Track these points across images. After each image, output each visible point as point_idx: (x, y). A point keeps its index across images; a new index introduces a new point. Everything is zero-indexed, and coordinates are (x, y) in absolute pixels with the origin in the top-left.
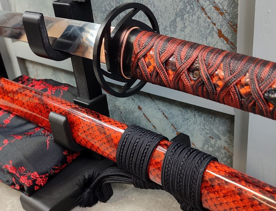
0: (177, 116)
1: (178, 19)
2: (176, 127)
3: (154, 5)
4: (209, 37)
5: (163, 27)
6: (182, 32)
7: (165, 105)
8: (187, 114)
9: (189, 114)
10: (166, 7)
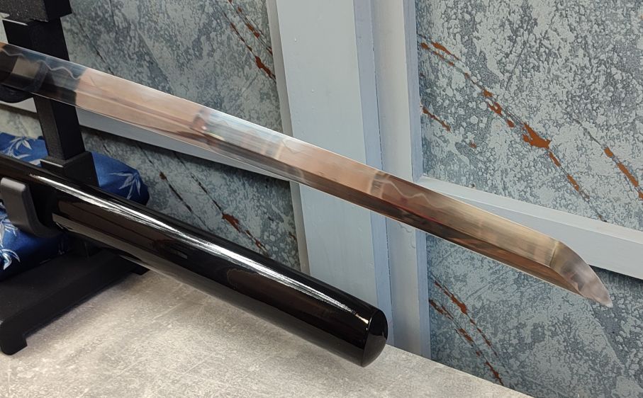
0: (220, 188)
1: (203, 38)
2: (220, 205)
3: (168, 14)
4: (246, 67)
5: (183, 49)
6: (210, 58)
7: (201, 170)
8: (233, 183)
9: (237, 183)
10: (185, 20)
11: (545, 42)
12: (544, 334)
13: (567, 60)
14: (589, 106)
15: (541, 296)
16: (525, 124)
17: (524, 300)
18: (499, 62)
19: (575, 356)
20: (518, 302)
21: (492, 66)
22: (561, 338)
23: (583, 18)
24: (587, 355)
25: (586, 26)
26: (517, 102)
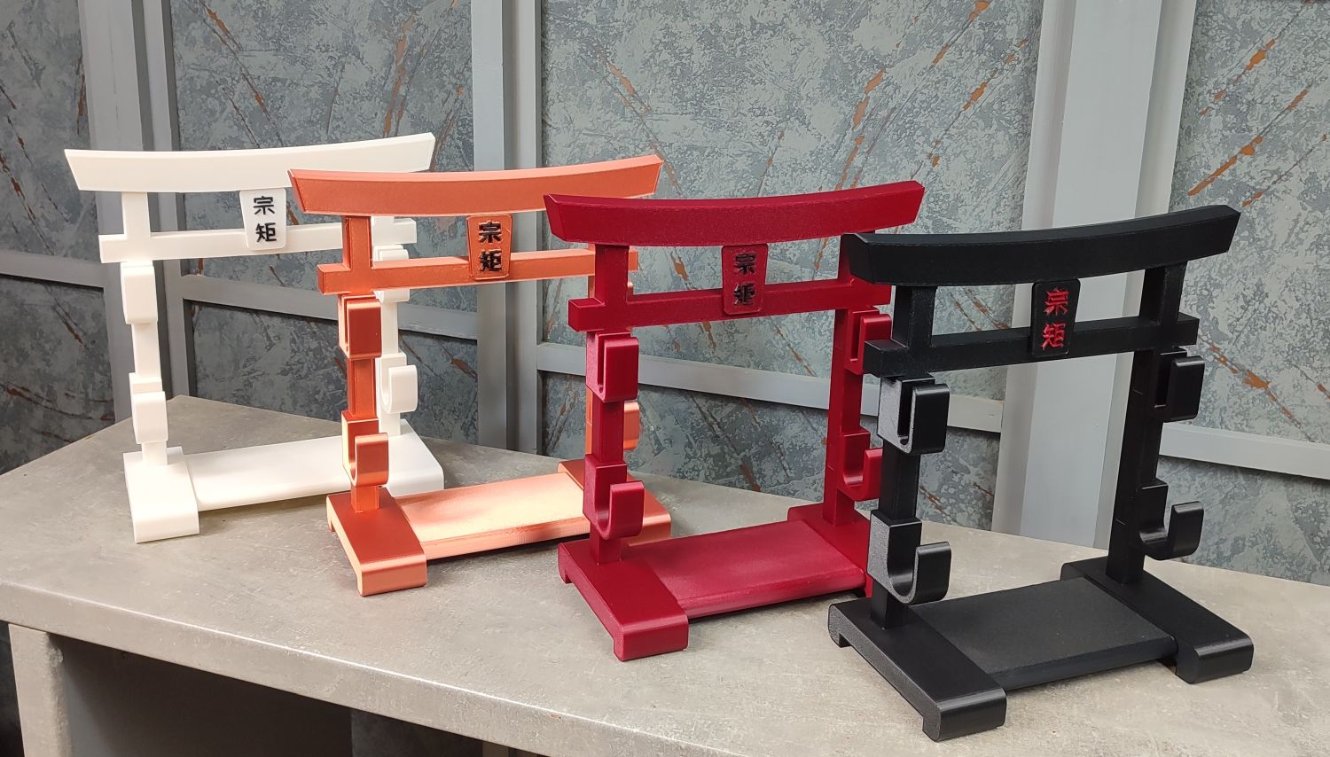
11: (1274, 309)
12: (1244, 545)
13: (1291, 321)
14: (1307, 354)
15: (1244, 512)
16: (1248, 370)
17: (1228, 517)
18: (1230, 325)
19: (1273, 560)
20: (1222, 520)
21: (1223, 327)
22: (1261, 546)
23: (1308, 291)
24: (1285, 558)
25: (1310, 297)
26: (1242, 354)
